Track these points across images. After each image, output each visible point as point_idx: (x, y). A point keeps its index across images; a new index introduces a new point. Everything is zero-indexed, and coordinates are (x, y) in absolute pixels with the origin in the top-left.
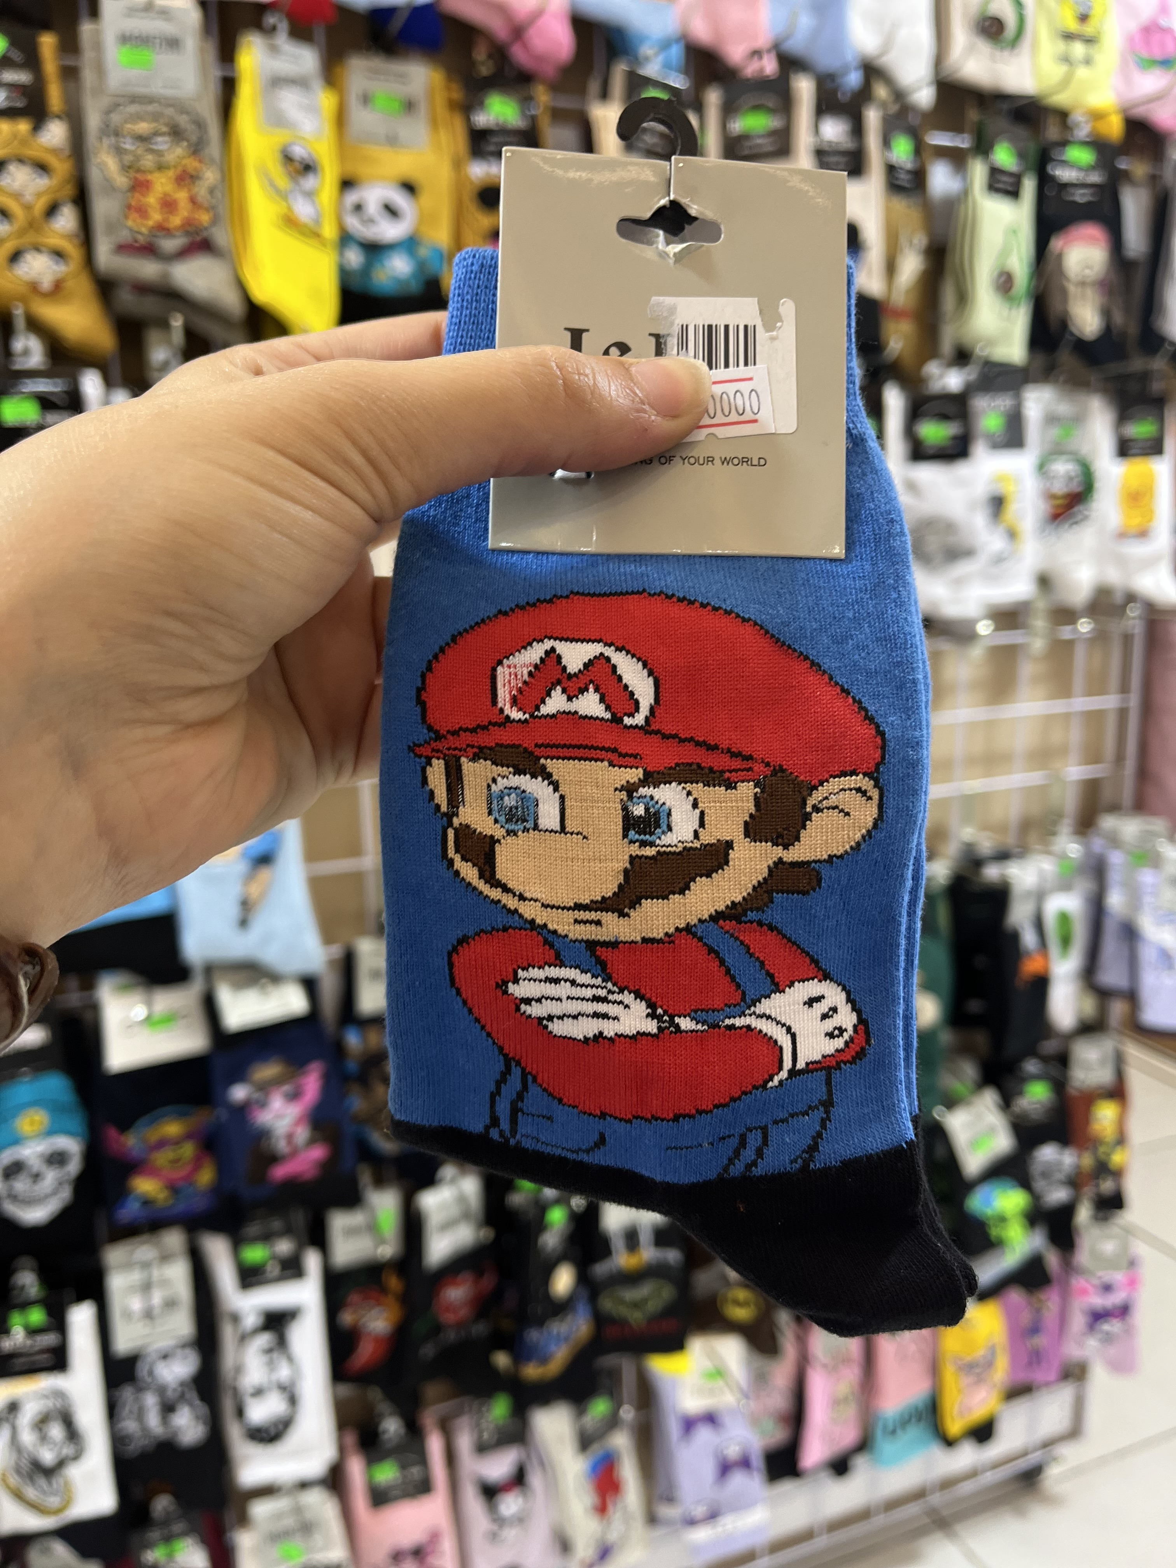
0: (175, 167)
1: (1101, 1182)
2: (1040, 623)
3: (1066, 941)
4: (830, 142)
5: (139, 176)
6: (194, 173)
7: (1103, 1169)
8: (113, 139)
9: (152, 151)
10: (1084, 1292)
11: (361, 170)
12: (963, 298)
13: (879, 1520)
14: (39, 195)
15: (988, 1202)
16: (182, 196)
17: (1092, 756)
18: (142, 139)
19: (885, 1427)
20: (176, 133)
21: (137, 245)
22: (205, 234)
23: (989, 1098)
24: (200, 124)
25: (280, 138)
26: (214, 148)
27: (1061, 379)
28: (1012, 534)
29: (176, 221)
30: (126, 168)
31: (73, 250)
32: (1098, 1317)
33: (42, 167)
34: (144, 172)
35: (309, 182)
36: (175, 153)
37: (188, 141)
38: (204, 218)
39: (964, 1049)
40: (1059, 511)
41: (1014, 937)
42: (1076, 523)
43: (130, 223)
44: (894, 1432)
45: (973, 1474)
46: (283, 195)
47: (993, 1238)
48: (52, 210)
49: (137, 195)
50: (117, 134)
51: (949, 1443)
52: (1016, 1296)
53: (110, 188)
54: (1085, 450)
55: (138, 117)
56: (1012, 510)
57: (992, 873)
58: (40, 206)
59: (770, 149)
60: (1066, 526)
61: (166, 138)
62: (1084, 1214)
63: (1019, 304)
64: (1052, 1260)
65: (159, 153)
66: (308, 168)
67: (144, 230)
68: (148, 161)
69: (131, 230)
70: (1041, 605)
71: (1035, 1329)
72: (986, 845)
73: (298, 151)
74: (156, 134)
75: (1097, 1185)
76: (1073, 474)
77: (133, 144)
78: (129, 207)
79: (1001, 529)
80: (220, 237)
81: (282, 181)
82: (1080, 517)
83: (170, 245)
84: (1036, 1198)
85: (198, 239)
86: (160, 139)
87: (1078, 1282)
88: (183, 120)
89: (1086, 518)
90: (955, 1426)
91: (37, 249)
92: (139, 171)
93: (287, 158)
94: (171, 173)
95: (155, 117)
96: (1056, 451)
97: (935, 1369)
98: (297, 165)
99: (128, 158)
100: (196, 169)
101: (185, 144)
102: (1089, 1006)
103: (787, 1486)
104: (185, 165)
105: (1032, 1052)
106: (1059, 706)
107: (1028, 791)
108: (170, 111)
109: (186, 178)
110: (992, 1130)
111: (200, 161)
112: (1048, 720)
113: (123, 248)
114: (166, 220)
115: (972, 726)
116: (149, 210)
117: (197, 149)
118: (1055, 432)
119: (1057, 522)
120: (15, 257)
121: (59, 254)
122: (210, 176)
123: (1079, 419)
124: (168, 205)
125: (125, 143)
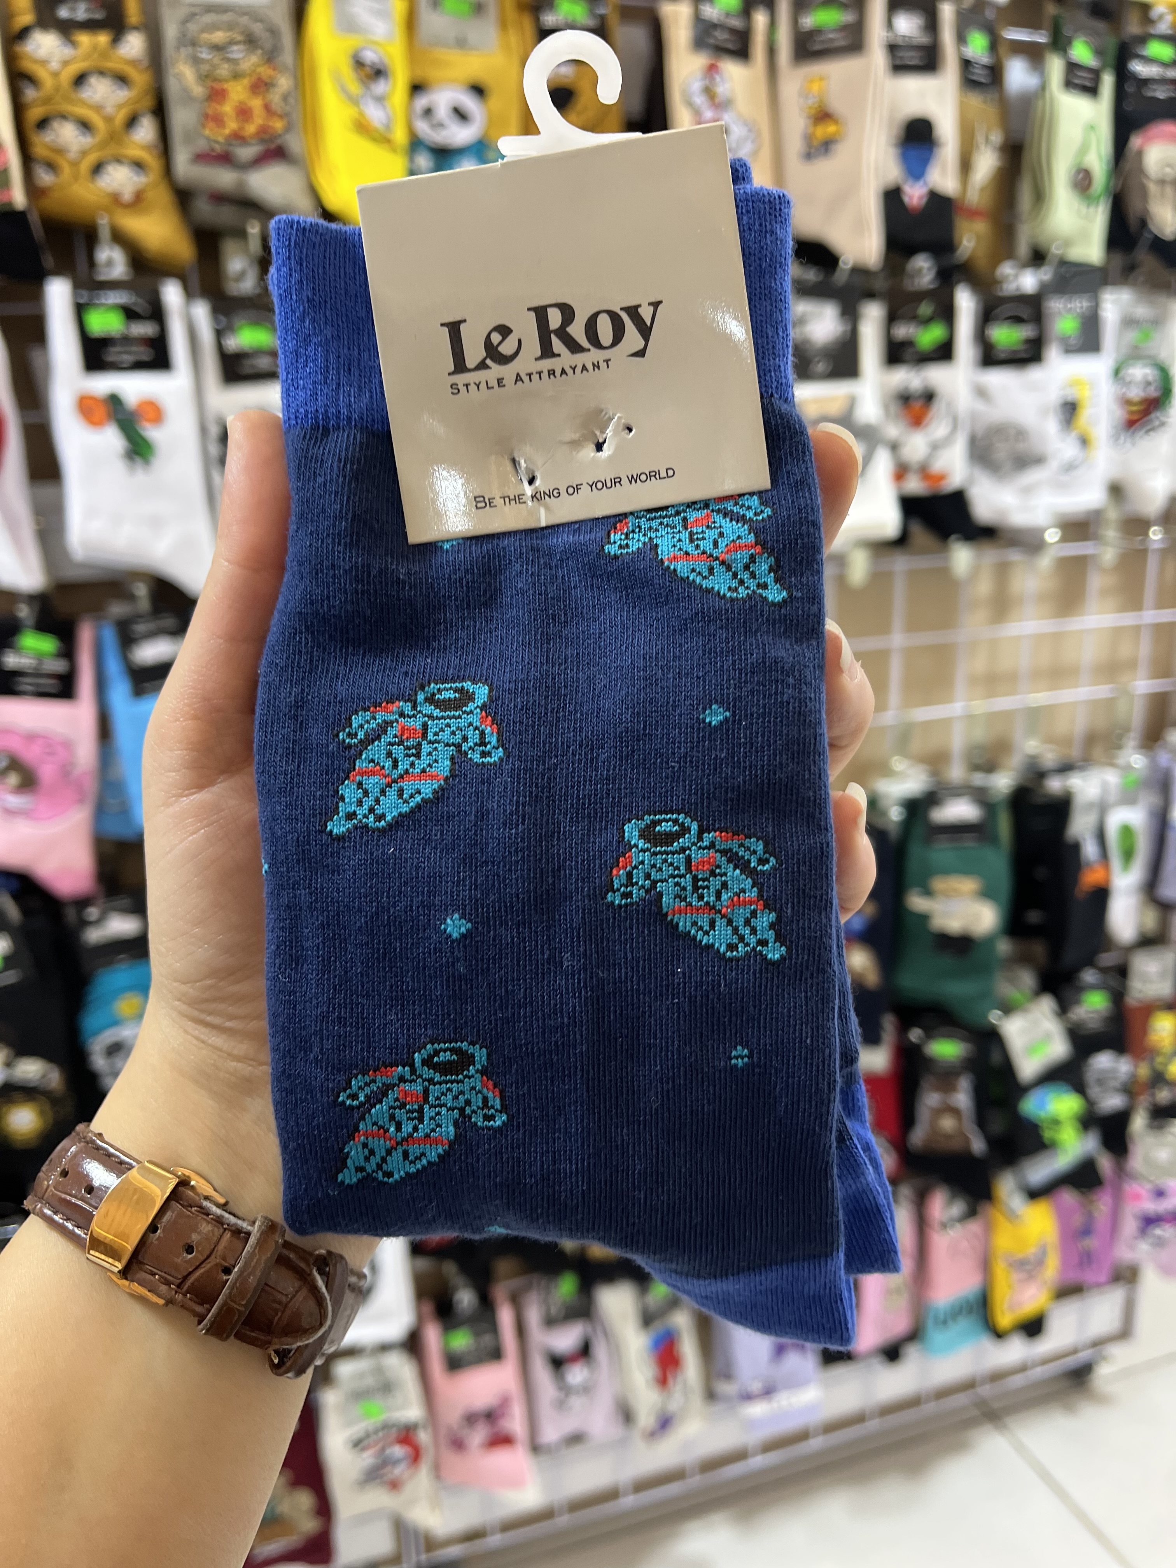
0: (250, 75)
1: (1157, 1091)
2: (1111, 533)
3: (1128, 855)
4: (904, 36)
5: (217, 86)
6: (268, 81)
7: (1159, 1079)
8: (190, 49)
9: (228, 60)
10: (1137, 1197)
11: (432, 74)
12: (1040, 197)
13: (930, 1408)
14: (120, 107)
15: (1042, 1105)
16: (256, 104)
17: (1161, 669)
18: (217, 48)
19: (936, 1318)
20: (251, 41)
21: (214, 154)
22: (279, 141)
23: (1046, 1005)
24: (274, 32)
25: (352, 42)
26: (287, 56)
27: (1141, 279)
28: (1084, 442)
29: (251, 129)
30: (203, 78)
31: (153, 161)
32: (1149, 1221)
33: (122, 79)
34: (220, 81)
35: (380, 87)
36: (250, 61)
37: (262, 49)
38: (278, 125)
39: (1022, 959)
40: (1135, 417)
41: (1076, 848)
42: (1153, 429)
43: (207, 132)
44: (945, 1322)
45: (1023, 1368)
46: (354, 101)
47: (1046, 1141)
48: (132, 122)
49: (214, 105)
50: (194, 43)
51: (999, 1335)
52: (1068, 1197)
53: (187, 98)
54: (1163, 355)
55: (214, 27)
56: (1085, 416)
57: (1055, 785)
58: (120, 117)
59: (843, 43)
60: (1142, 432)
61: (241, 47)
62: (1139, 1122)
63: (1098, 202)
64: (1105, 1164)
65: (235, 62)
66: (378, 73)
67: (221, 139)
68: (224, 70)
69: (208, 139)
70: (1113, 514)
71: (1087, 1231)
72: (1050, 758)
73: (369, 56)
74: (232, 42)
75: (1153, 1095)
76: (1150, 378)
77: (209, 54)
78: (206, 116)
79: (1074, 434)
80: (294, 143)
81: (354, 87)
82: (1157, 423)
83: (246, 153)
84: (1090, 1103)
85: (273, 146)
86: (235, 48)
87: (1131, 1187)
88: (257, 28)
89: (1163, 424)
90: (1005, 1320)
91: (118, 160)
92: (215, 80)
93: (358, 63)
94: (246, 82)
95: (230, 27)
96: (1134, 355)
97: (986, 1265)
98: (368, 69)
99: (205, 68)
100: (270, 77)
101: (260, 51)
102: (1151, 921)
103: (840, 1371)
104: (260, 73)
105: (1090, 962)
106: (1129, 619)
107: (1094, 704)
108: (244, 20)
109: (260, 86)
110: (1048, 1037)
111: (274, 69)
112: (1117, 632)
113: (201, 158)
114: (241, 128)
115: (1039, 638)
116: (226, 119)
117: (271, 57)
118: (1132, 336)
119: (1133, 428)
120: (97, 169)
121: (138, 165)
122: (284, 83)
123: (1158, 323)
124: (244, 113)
125: (201, 52)
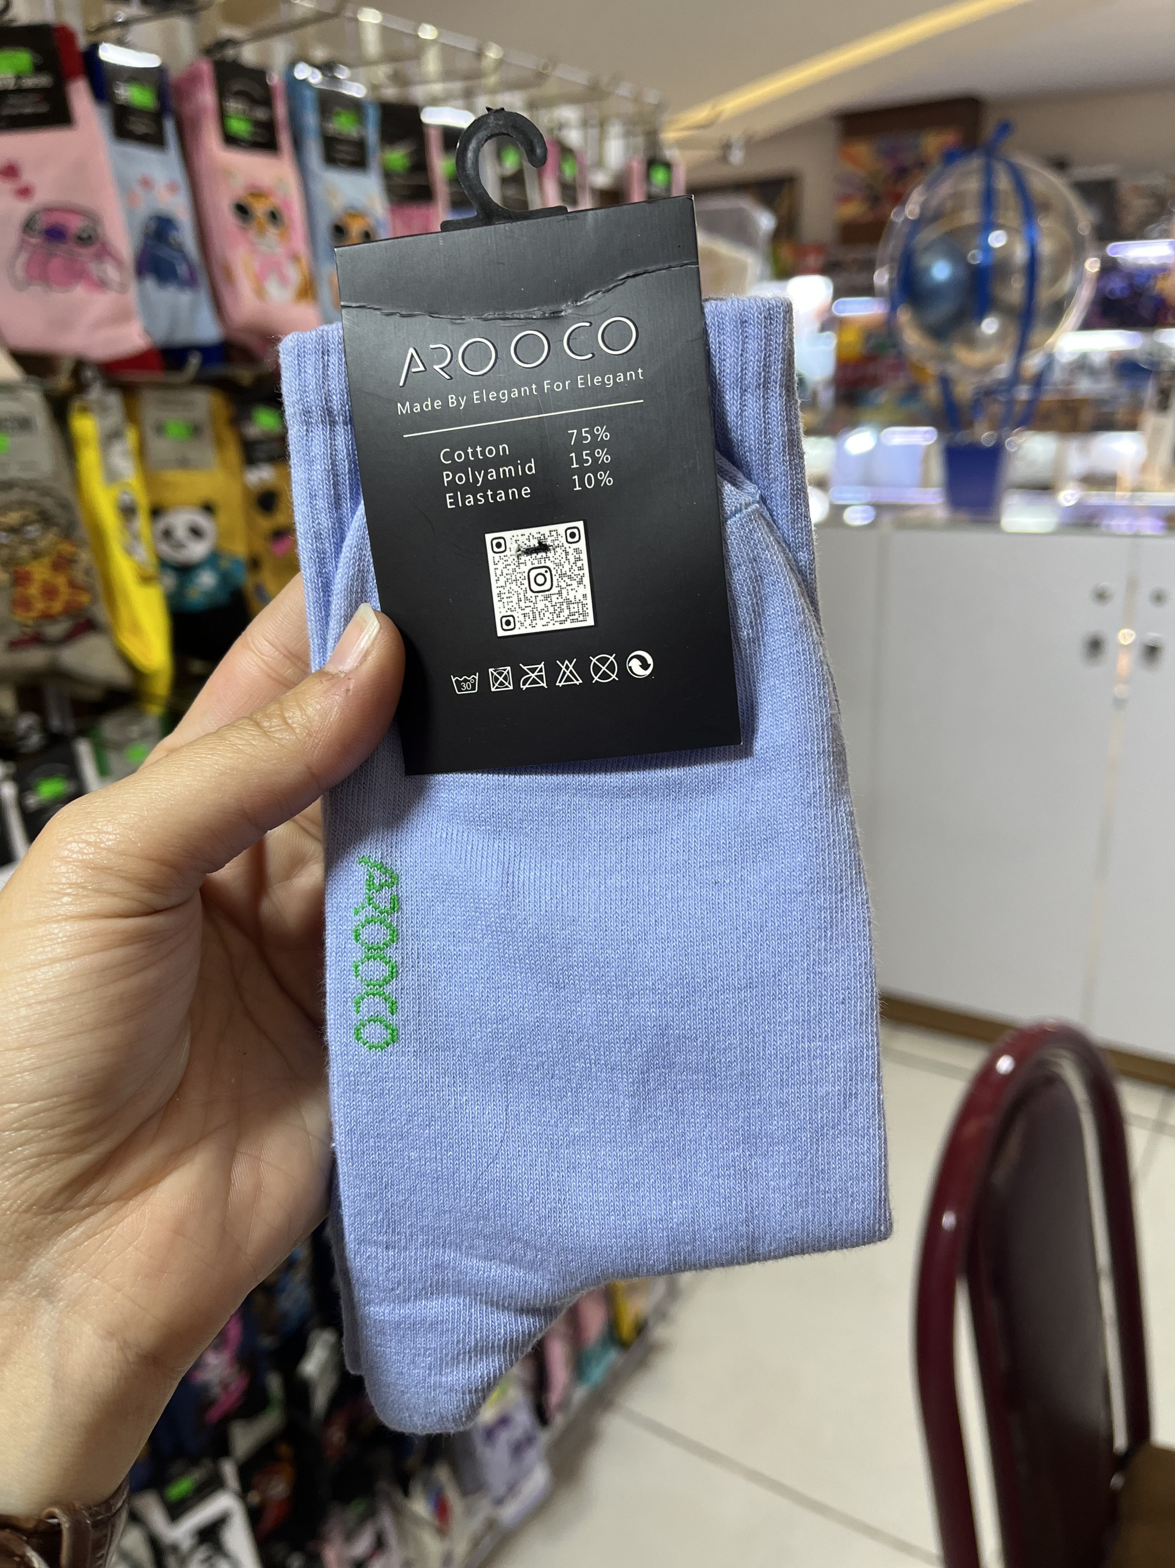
0: (50, 553)
5: (20, 569)
6: (69, 557)
9: (25, 541)
11: (163, 495)
16: (61, 581)
18: (14, 530)
20: (45, 519)
21: (27, 638)
22: (87, 613)
25: (115, 492)
29: (58, 606)
30: (5, 564)
34: (22, 564)
36: (47, 539)
37: (58, 525)
38: (85, 598)
43: (17, 618)
49: (20, 589)
55: (6, 508)
61: (37, 526)
65: (32, 542)
67: (30, 622)
68: (24, 551)
69: (19, 625)
73: (126, 499)
77: (7, 537)
78: (15, 602)
80: (101, 613)
83: (55, 630)
85: (82, 620)
86: (29, 528)
88: (48, 503)
92: (17, 563)
93: (122, 510)
94: (46, 561)
95: (22, 504)
99: (6, 552)
100: (71, 553)
101: (55, 530)
104: (59, 550)
108: (32, 496)
109: (62, 564)
111: (72, 544)
113: (13, 644)
114: (49, 607)
116: (32, 602)
117: (68, 533)
122: (85, 557)
124: (50, 592)
